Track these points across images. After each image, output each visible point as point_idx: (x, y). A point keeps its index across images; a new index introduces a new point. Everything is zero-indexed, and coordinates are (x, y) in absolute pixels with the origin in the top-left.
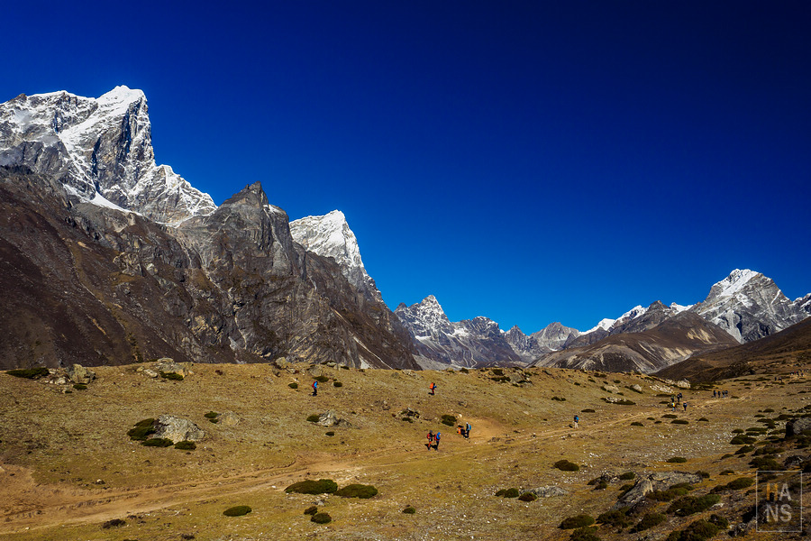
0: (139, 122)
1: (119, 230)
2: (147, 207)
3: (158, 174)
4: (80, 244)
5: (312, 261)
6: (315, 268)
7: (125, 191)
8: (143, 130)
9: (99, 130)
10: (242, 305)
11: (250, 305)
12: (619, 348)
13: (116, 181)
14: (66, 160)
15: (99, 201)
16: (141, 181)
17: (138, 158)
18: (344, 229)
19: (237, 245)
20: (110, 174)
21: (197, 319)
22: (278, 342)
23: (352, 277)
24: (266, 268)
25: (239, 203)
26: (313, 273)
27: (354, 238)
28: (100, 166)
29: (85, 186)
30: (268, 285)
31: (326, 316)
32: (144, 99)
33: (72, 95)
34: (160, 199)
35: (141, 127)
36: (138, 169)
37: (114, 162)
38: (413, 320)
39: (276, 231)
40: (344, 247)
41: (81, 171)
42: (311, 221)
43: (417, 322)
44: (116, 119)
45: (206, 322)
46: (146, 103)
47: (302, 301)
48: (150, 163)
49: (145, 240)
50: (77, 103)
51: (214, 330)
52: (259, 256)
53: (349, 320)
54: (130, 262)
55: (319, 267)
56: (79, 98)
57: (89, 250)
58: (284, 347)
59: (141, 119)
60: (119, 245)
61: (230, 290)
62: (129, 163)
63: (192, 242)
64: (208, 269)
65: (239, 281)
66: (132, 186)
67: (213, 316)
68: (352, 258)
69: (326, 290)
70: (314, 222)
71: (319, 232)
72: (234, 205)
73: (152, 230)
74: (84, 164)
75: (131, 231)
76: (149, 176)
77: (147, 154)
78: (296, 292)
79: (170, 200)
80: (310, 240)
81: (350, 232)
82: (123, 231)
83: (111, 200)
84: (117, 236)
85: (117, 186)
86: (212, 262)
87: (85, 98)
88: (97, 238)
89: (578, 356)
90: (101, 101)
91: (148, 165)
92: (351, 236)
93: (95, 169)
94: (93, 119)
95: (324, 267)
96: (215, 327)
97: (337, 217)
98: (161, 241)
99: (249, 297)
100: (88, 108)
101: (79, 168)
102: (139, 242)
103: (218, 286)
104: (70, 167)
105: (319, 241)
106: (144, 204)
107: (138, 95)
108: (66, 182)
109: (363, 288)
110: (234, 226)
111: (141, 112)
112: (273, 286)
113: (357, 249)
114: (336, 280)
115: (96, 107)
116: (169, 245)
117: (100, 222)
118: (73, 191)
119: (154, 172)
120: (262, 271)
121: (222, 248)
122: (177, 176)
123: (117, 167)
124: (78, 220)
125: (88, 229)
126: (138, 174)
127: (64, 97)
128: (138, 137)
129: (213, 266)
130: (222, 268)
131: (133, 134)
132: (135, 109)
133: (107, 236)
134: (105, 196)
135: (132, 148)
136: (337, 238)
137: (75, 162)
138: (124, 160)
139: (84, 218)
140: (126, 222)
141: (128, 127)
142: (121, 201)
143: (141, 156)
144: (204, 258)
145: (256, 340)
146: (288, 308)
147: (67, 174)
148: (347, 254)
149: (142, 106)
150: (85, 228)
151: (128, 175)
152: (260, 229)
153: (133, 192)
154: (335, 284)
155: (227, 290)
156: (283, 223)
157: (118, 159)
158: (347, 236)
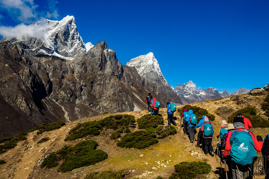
0: (72, 27)
4: (7, 65)
5: (126, 69)
6: (127, 71)
7: (68, 51)
8: (74, 30)
9: (57, 31)
10: (85, 86)
11: (88, 86)
15: (55, 54)
16: (73, 47)
17: (72, 39)
18: (153, 59)
19: (89, 64)
20: (62, 45)
21: (61, 92)
22: (96, 100)
24: (98, 71)
25: (94, 49)
26: (126, 73)
27: (157, 62)
28: (58, 43)
29: (49, 50)
30: (97, 78)
32: (74, 19)
33: (50, 20)
34: (79, 53)
35: (73, 28)
36: (72, 43)
40: (153, 65)
41: (49, 45)
42: (142, 57)
43: (185, 91)
44: (63, 27)
45: (65, 93)
46: (75, 20)
48: (77, 41)
49: (51, 64)
50: (51, 23)
51: (68, 96)
52: (96, 67)
54: (26, 71)
56: (52, 21)
58: (99, 102)
62: (69, 41)
64: (76, 73)
65: (87, 77)
66: (70, 49)
67: (68, 91)
68: (156, 69)
69: (130, 79)
70: (143, 57)
71: (144, 61)
72: (92, 50)
73: (57, 61)
74: (51, 43)
76: (76, 45)
77: (75, 38)
78: (106, 80)
80: (141, 64)
81: (155, 59)
82: (44, 62)
85: (64, 49)
87: (54, 21)
88: (30, 64)
90: (60, 22)
91: (76, 41)
92: (156, 61)
93: (56, 44)
94: (57, 27)
96: (69, 95)
97: (151, 55)
99: (88, 83)
100: (55, 24)
103: (78, 79)
104: (45, 44)
105: (144, 64)
106: (74, 55)
107: (72, 17)
110: (90, 57)
111: (73, 24)
112: (99, 78)
113: (158, 65)
115: (58, 23)
116: (61, 66)
118: (44, 51)
119: (78, 44)
120: (96, 73)
121: (83, 65)
123: (64, 43)
124: (23, 58)
125: (27, 61)
126: (72, 45)
127: (47, 21)
128: (72, 32)
130: (82, 73)
131: (70, 31)
132: (70, 22)
134: (59, 53)
135: (70, 36)
136: (150, 62)
137: (48, 42)
138: (67, 40)
139: (26, 57)
140: (48, 58)
141: (68, 29)
142: (66, 54)
143: (73, 38)
144: (76, 70)
145: (87, 99)
146: (102, 86)
148: (153, 67)
149: (73, 21)
150: (25, 61)
151: (69, 45)
152: (100, 57)
153: (70, 51)
154: (134, 77)
155: (81, 81)
156: (113, 55)
157: (64, 40)
158: (154, 61)
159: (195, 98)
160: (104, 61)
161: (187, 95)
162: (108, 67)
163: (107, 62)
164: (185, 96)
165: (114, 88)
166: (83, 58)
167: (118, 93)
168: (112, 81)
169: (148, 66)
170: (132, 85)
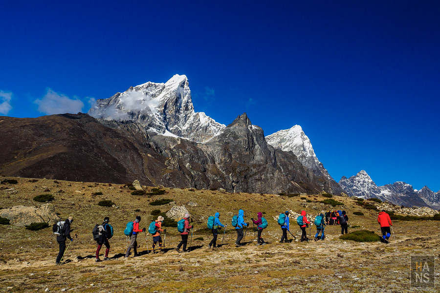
0: (185, 92)
1: (172, 147)
2: (192, 134)
3: (196, 117)
4: (149, 155)
5: (279, 154)
6: (281, 158)
7: (180, 128)
8: (187, 95)
9: (166, 98)
10: (237, 182)
11: (242, 182)
13: (176, 123)
14: (151, 115)
15: (168, 134)
16: (188, 122)
17: (186, 110)
18: (302, 135)
19: (234, 149)
20: (173, 120)
23: (309, 162)
24: (250, 160)
25: (235, 126)
26: (281, 162)
27: (308, 140)
28: (168, 117)
29: (160, 127)
30: (252, 170)
31: (286, 186)
32: (187, 79)
33: (153, 83)
34: (197, 130)
36: (186, 115)
37: (174, 113)
38: (352, 186)
39: (256, 139)
40: (303, 146)
41: (158, 120)
42: (282, 133)
43: (355, 188)
44: (173, 92)
46: (188, 81)
47: (271, 178)
48: (192, 112)
49: (185, 151)
50: (156, 87)
52: (246, 154)
53: (304, 188)
54: (173, 163)
55: (284, 158)
56: (157, 84)
57: (152, 158)
59: (186, 90)
60: (172, 154)
61: (231, 174)
62: (181, 113)
63: (210, 150)
64: (219, 164)
65: (235, 169)
66: (184, 125)
68: (308, 152)
69: (289, 171)
70: (284, 133)
71: (287, 139)
72: (232, 128)
73: (189, 146)
74: (160, 117)
75: (178, 147)
76: (192, 118)
77: (190, 107)
78: (267, 173)
79: (203, 130)
80: (283, 144)
81: (306, 137)
82: (174, 148)
83: (174, 133)
84: (171, 150)
85: (176, 126)
86: (221, 160)
87: (159, 84)
88: (161, 152)
90: (167, 84)
92: (307, 139)
93: (165, 118)
94: (164, 93)
95: (287, 157)
97: (297, 129)
98: (193, 151)
99: (241, 178)
100: (161, 88)
101: (157, 119)
102: (182, 153)
103: (224, 173)
104: (153, 119)
105: (288, 144)
106: (190, 133)
107: (183, 77)
108: (151, 126)
109: (316, 169)
110: (232, 139)
111: (185, 86)
112: (254, 170)
113: (311, 146)
114: (295, 165)
115: (164, 87)
116: (197, 153)
117: (164, 144)
118: (155, 130)
119: (194, 116)
120: (248, 163)
121: (226, 152)
122: (208, 117)
123: (176, 116)
124: (151, 143)
125: (156, 148)
126: (186, 118)
127: (149, 85)
128: (185, 99)
129: (221, 162)
130: (226, 162)
131: (182, 98)
132: (182, 85)
133: (166, 151)
134: (171, 131)
135: (183, 105)
136: (298, 141)
137: (155, 116)
138: (179, 112)
139: (155, 143)
140: (176, 142)
141: (180, 95)
142: (179, 133)
143: (187, 109)
144: (216, 158)
146: (263, 183)
147: (152, 122)
148: (304, 150)
149: (186, 83)
150: (154, 147)
151: (181, 119)
152: (247, 139)
153: (184, 128)
154: (294, 167)
155: (229, 175)
156: (260, 135)
157: (176, 112)
158: (304, 139)
160: (251, 145)
161: (359, 195)
162: (258, 152)
163: (255, 145)
165: (281, 184)
166: (220, 141)
168: (276, 174)
169: (294, 148)
170: (293, 180)
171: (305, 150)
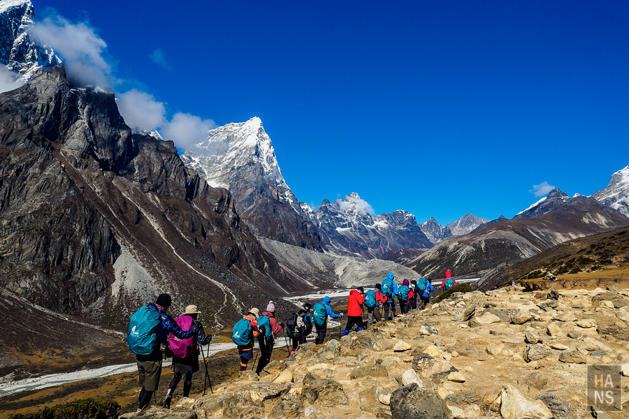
0: (21, 26)
8: (24, 33)
12: (503, 233)
17: (15, 59)
18: (260, 132)
25: (40, 78)
27: (268, 141)
32: (29, 4)
35: (22, 30)
36: (15, 69)
40: (257, 147)
42: (233, 127)
46: (32, 8)
59: (23, 22)
68: (265, 158)
69: (150, 174)
70: (235, 128)
71: (239, 136)
72: (34, 81)
80: (230, 143)
81: (266, 135)
89: (460, 242)
92: (267, 139)
97: (255, 123)
105: (237, 145)
111: (24, 17)
113: (272, 150)
132: (16, 13)
136: (252, 141)
148: (258, 154)
149: (26, 11)
152: (52, 104)
156: (104, 103)
158: (263, 139)
159: (362, 235)
160: (64, 117)
161: (343, 226)
162: (77, 133)
163: (77, 119)
164: (339, 229)
165: (48, 191)
167: (57, 209)
169: (244, 151)
171: (258, 156)
